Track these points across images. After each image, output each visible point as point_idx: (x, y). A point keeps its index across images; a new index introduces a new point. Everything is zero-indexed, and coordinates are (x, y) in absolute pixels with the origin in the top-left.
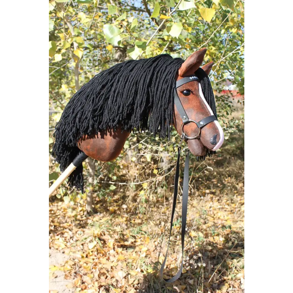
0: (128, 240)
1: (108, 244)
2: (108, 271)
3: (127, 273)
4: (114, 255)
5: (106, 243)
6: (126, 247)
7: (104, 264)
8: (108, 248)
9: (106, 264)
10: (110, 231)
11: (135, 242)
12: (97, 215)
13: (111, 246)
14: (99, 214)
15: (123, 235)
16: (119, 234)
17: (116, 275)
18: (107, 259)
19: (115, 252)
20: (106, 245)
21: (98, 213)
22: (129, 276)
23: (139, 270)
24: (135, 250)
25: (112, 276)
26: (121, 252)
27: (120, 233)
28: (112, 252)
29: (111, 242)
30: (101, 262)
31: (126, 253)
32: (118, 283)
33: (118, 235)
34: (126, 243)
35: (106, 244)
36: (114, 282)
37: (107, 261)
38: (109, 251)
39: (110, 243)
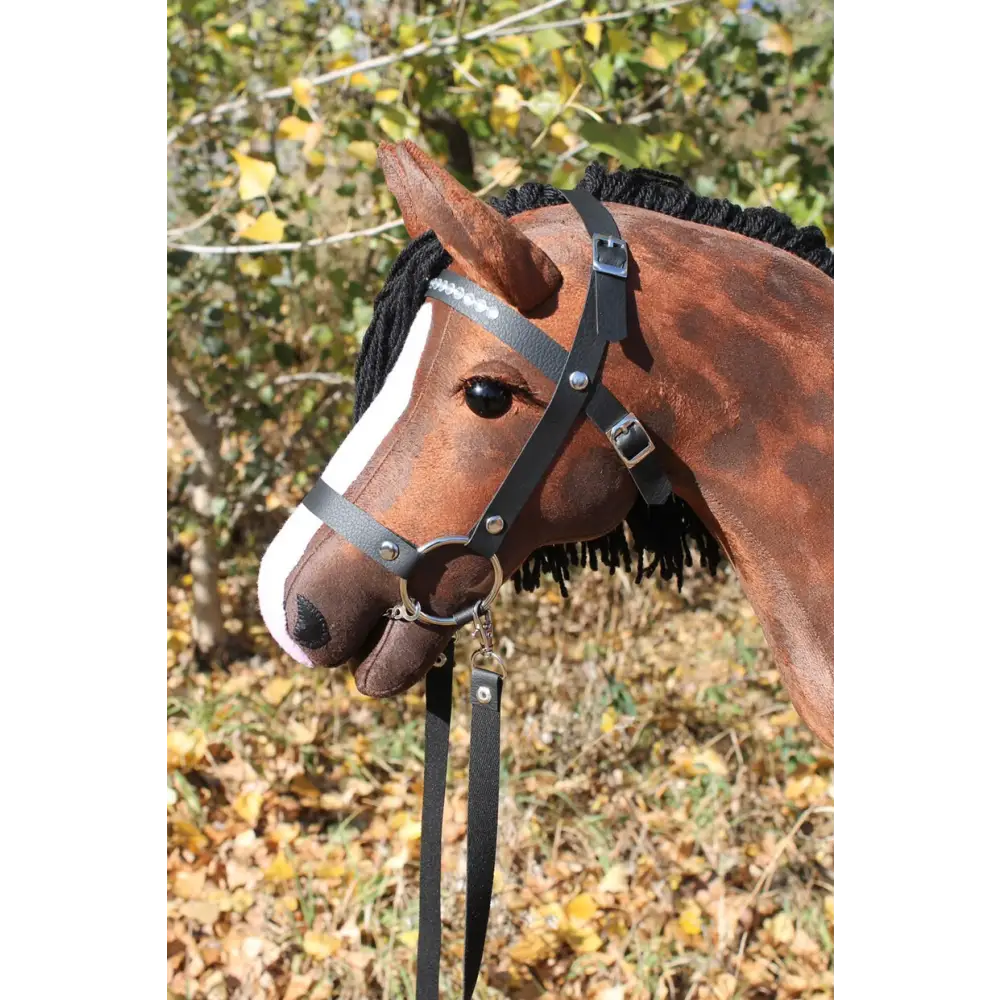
0: (341, 786)
1: (236, 803)
2: (198, 935)
3: (285, 946)
4: (253, 858)
5: (229, 797)
6: (322, 820)
7: (186, 900)
8: (230, 823)
9: (198, 899)
10: (262, 739)
11: (376, 794)
12: (249, 667)
13: (252, 812)
14: (255, 661)
15: (328, 763)
16: (302, 758)
17: (234, 953)
18: (208, 878)
19: (261, 841)
20: (226, 810)
21: (252, 655)
22: (297, 960)
23: (352, 931)
24: (366, 836)
25: (211, 959)
26: (292, 844)
27: (310, 749)
28: (247, 841)
29: (251, 793)
30: (176, 892)
31: (314, 846)
32: (237, 992)
33: (296, 760)
34: (331, 801)
35: (228, 803)
36: (213, 988)
37: (211, 887)
38: (234, 838)
39: (245, 801)
